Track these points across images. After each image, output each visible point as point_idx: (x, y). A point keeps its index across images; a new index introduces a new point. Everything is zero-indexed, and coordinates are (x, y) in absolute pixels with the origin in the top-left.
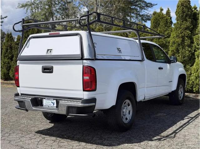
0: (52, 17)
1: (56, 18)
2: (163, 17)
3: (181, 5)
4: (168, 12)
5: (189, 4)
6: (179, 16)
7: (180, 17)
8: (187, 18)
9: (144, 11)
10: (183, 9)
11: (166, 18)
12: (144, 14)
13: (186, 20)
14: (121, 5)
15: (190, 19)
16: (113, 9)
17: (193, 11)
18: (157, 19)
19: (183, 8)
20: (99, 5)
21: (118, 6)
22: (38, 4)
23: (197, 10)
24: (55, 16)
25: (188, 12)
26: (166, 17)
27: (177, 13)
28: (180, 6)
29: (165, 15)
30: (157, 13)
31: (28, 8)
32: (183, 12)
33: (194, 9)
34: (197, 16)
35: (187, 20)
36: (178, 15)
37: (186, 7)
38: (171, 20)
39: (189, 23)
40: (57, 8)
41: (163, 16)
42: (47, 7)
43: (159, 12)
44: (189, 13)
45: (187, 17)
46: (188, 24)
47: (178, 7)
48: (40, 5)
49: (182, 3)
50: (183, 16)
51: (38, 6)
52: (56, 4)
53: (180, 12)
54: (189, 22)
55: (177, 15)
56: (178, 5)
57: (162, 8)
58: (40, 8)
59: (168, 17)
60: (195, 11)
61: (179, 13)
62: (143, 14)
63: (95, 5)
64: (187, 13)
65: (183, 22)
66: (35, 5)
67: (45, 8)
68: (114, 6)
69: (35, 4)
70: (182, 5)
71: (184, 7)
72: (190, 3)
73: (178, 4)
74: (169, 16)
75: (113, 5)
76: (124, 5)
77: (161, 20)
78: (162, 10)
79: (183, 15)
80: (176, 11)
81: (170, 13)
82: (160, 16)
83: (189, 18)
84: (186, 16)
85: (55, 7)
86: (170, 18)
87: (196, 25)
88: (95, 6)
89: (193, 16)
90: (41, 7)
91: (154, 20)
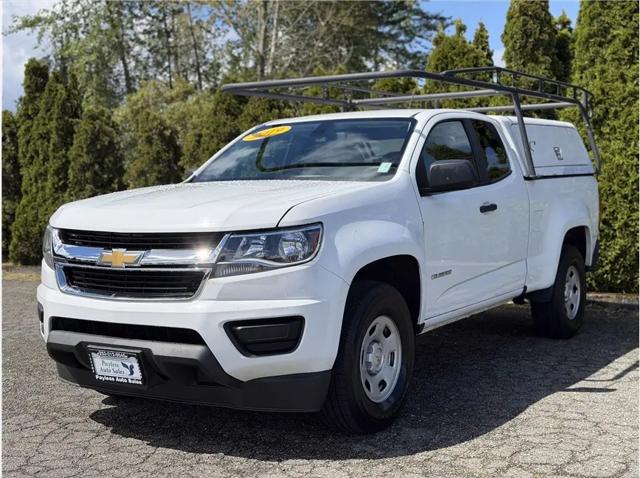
0: (123, 59)
1: (137, 61)
2: (466, 50)
3: (521, 11)
4: (482, 37)
5: (545, 8)
6: (513, 47)
7: (515, 50)
8: (539, 53)
9: (419, 43)
10: (525, 24)
11: (472, 55)
12: (420, 52)
13: (536, 61)
14: (345, 21)
15: (548, 58)
16: (318, 34)
17: (556, 33)
18: (446, 58)
19: (524, 20)
20: (275, 22)
21: (334, 25)
22: (75, 18)
23: (570, 30)
24: (134, 56)
25: (540, 34)
26: (473, 50)
27: (507, 37)
28: (518, 14)
29: (472, 45)
30: (448, 38)
31: (43, 30)
32: (526, 34)
33: (559, 27)
34: (570, 47)
35: (537, 58)
36: (510, 45)
37: (535, 17)
38: (491, 59)
39: (546, 69)
40: (139, 29)
41: (465, 47)
42: (105, 26)
43: (453, 37)
44: (545, 37)
45: (538, 49)
46: (541, 71)
47: (510, 18)
48: (82, 21)
49: (521, 6)
50: (525, 46)
51: (76, 23)
52: (136, 16)
53: (516, 33)
54: (543, 67)
55: (506, 43)
56: (509, 13)
57: (463, 23)
58: (82, 29)
59: (480, 49)
60: (565, 31)
61: (512, 38)
62: (415, 50)
63: (263, 21)
64: (537, 36)
65: (524, 64)
66: (67, 19)
67: (101, 31)
68: (323, 24)
69: (68, 16)
70: (523, 11)
71: (528, 18)
72: (548, 7)
73: (510, 9)
74: (483, 49)
75: (317, 20)
76: (352, 19)
77: (458, 59)
78: (462, 29)
79: (527, 42)
80: (506, 33)
81: (487, 38)
82: (454, 48)
83: (544, 54)
84: (535, 47)
85: (132, 28)
86: (485, 54)
87: (566, 76)
88: (261, 25)
89: (556, 47)
90: (87, 25)
91: (438, 60)
